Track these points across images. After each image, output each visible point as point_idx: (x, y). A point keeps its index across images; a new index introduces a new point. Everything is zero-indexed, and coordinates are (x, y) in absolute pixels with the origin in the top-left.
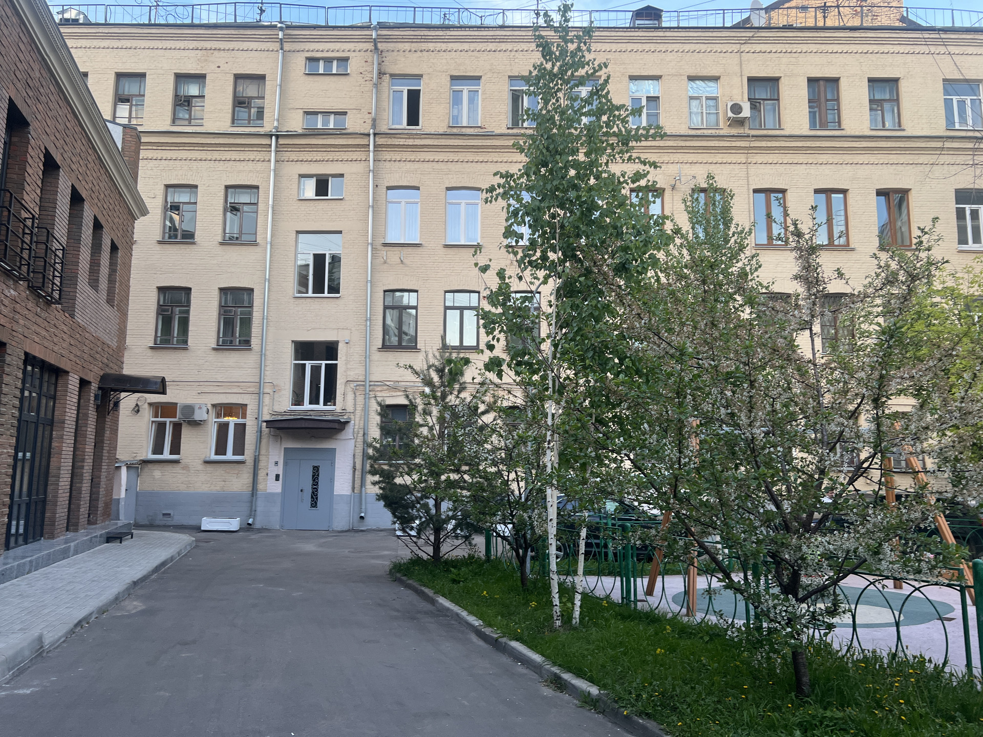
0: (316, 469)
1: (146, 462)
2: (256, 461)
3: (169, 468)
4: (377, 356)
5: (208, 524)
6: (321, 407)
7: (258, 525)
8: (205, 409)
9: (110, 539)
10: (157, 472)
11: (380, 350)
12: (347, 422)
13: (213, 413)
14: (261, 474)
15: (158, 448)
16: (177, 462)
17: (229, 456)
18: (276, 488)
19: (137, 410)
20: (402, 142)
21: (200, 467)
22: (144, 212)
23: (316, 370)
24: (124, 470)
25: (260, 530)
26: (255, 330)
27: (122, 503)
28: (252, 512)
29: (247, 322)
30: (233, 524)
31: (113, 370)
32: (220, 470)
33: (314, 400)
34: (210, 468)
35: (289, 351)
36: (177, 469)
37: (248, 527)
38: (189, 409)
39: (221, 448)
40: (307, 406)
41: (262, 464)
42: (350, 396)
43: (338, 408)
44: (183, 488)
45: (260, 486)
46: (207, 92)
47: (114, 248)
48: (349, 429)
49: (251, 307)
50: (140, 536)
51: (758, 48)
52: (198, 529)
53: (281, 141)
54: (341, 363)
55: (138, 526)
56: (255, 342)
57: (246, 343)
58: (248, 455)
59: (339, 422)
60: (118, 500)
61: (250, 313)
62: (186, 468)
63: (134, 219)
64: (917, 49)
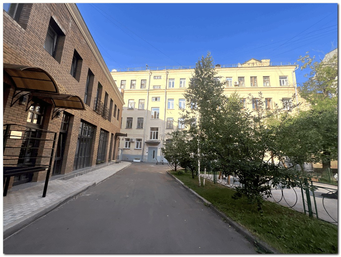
0: (154, 151)
1: (124, 149)
2: (143, 149)
3: (128, 150)
4: (165, 130)
5: (135, 161)
6: (155, 140)
7: (143, 161)
8: (134, 140)
9: (116, 163)
10: (126, 151)
11: (166, 129)
12: (160, 143)
13: (136, 140)
14: (144, 152)
15: (126, 147)
16: (129, 149)
17: (139, 148)
18: (147, 154)
19: (123, 139)
20: (171, 91)
21: (134, 150)
22: (124, 104)
23: (154, 133)
24: (120, 150)
25: (144, 162)
26: (144, 125)
27: (120, 156)
28: (142, 158)
29: (142, 124)
30: (139, 161)
31: (118, 132)
32: (137, 151)
33: (154, 138)
34: (135, 150)
35: (149, 129)
36: (129, 150)
37: (142, 162)
38: (132, 139)
39: (137, 147)
40: (153, 139)
41: (145, 150)
42: (160, 138)
43: (158, 140)
44: (130, 154)
45: (144, 154)
46: (136, 83)
47: (119, 110)
48: (160, 144)
49: (143, 121)
50: (122, 162)
51: (240, 71)
52: (133, 161)
53: (149, 91)
54: (159, 131)
55: (122, 161)
56: (143, 127)
57: (142, 128)
58: (142, 148)
59: (158, 142)
60: (119, 156)
61: (143, 122)
62: (131, 150)
63: (123, 105)
64: (273, 70)
